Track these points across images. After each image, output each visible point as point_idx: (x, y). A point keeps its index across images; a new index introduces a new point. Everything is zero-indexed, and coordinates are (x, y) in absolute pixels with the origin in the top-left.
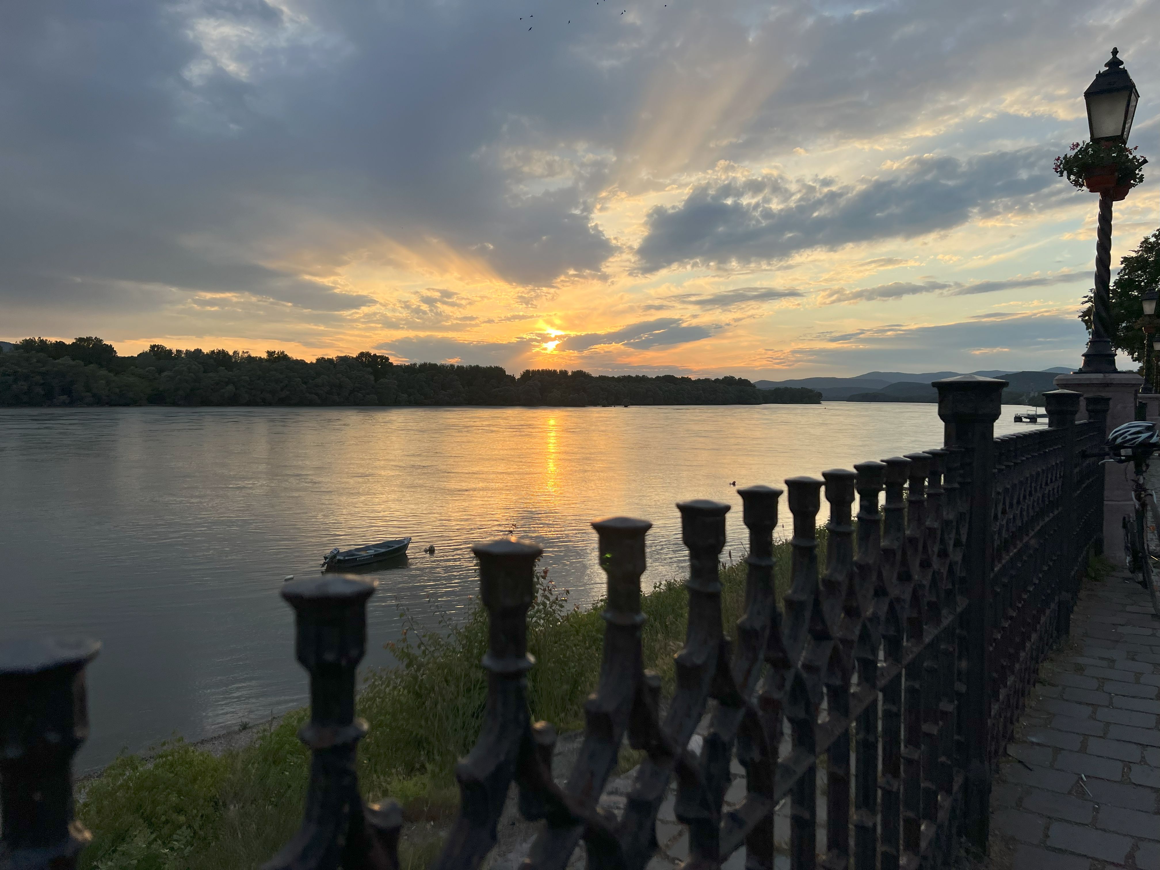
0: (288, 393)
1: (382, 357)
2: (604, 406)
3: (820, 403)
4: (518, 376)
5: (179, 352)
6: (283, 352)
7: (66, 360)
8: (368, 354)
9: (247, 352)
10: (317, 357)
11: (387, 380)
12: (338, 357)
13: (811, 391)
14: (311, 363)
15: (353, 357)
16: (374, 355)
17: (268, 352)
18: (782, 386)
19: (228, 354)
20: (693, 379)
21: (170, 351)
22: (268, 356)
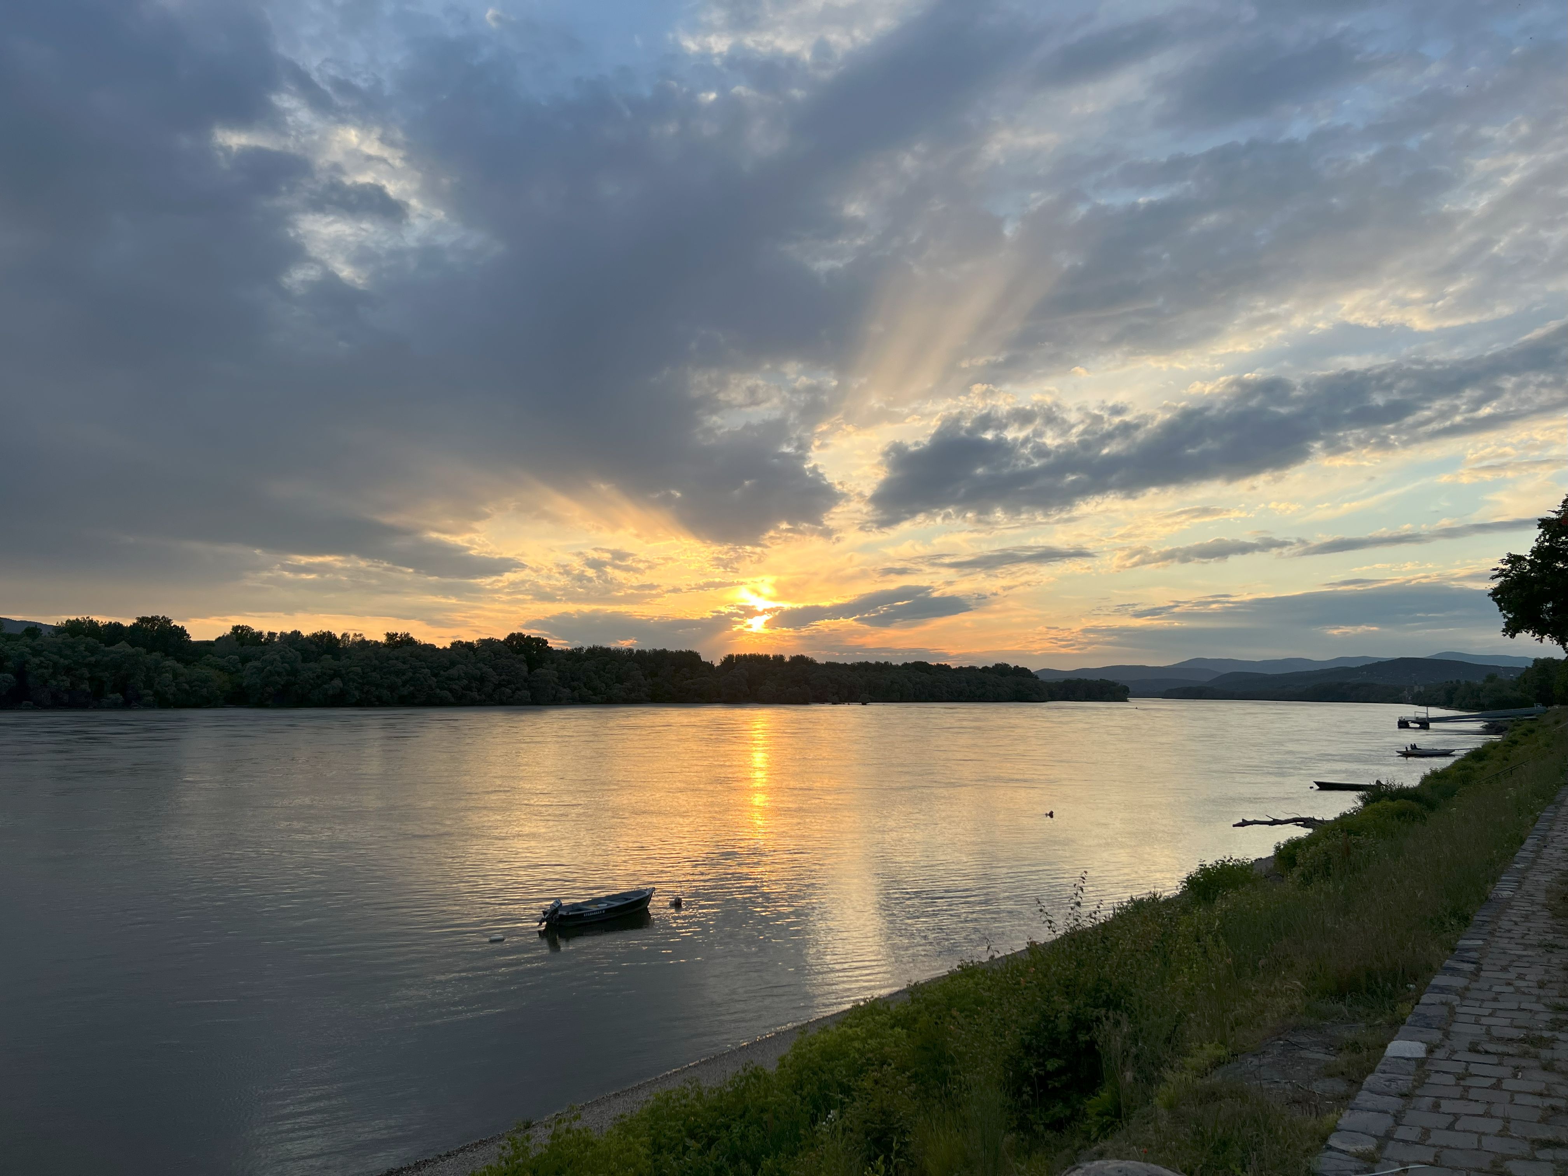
0: (412, 688)
1: (538, 640)
2: (834, 703)
3: (1127, 701)
4: (717, 663)
5: (272, 635)
6: (408, 634)
7: (122, 647)
8: (521, 636)
9: (360, 635)
10: (452, 640)
11: (543, 671)
12: (480, 640)
13: (1114, 684)
14: (445, 648)
15: (499, 640)
16: (528, 637)
17: (388, 634)
18: (1075, 677)
19: (335, 638)
20: (953, 667)
21: (260, 634)
22: (387, 640)
